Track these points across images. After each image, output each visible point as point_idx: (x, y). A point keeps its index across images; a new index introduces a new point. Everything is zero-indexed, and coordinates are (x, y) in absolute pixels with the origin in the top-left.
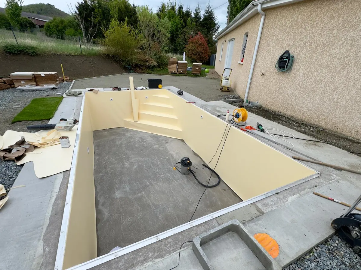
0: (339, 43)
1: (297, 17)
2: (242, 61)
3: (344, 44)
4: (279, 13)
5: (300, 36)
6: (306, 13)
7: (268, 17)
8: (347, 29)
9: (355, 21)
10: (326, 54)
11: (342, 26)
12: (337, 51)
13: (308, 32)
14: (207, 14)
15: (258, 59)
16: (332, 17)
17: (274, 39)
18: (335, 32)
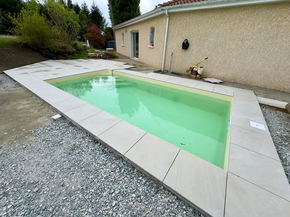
0: (212, 35)
1: (189, 19)
2: (153, 46)
3: (215, 36)
4: (178, 17)
5: (192, 31)
6: (194, 18)
7: (171, 18)
8: (215, 28)
9: (218, 24)
10: (206, 41)
11: (213, 26)
12: (212, 39)
13: (196, 29)
14: (93, 9)
15: (168, 45)
16: (208, 22)
17: (177, 32)
18: (209, 29)
